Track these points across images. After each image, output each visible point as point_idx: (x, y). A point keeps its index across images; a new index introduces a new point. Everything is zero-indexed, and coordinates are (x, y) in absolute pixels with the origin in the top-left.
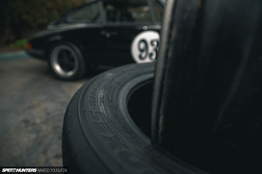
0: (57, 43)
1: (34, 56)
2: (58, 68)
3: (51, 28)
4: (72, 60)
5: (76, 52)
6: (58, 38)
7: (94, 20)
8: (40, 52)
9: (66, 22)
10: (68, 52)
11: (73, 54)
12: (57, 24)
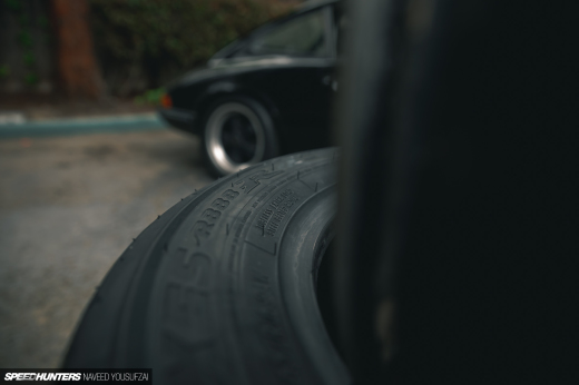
0: (222, 98)
1: (175, 124)
2: (218, 154)
3: (218, 65)
4: (251, 138)
5: (261, 121)
6: (227, 87)
7: (312, 50)
8: (185, 116)
9: (249, 53)
10: (244, 120)
11: (256, 126)
12: (230, 56)
